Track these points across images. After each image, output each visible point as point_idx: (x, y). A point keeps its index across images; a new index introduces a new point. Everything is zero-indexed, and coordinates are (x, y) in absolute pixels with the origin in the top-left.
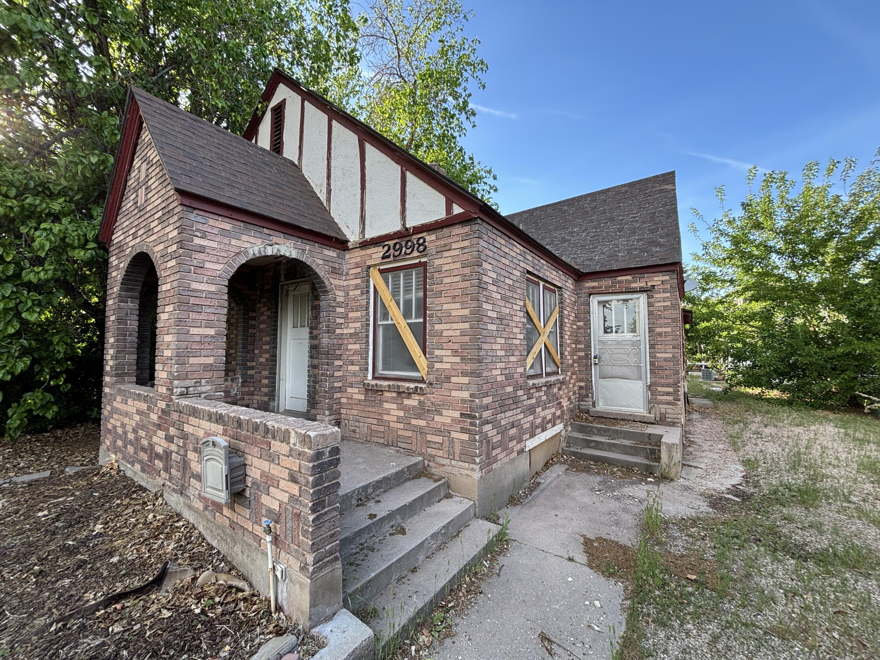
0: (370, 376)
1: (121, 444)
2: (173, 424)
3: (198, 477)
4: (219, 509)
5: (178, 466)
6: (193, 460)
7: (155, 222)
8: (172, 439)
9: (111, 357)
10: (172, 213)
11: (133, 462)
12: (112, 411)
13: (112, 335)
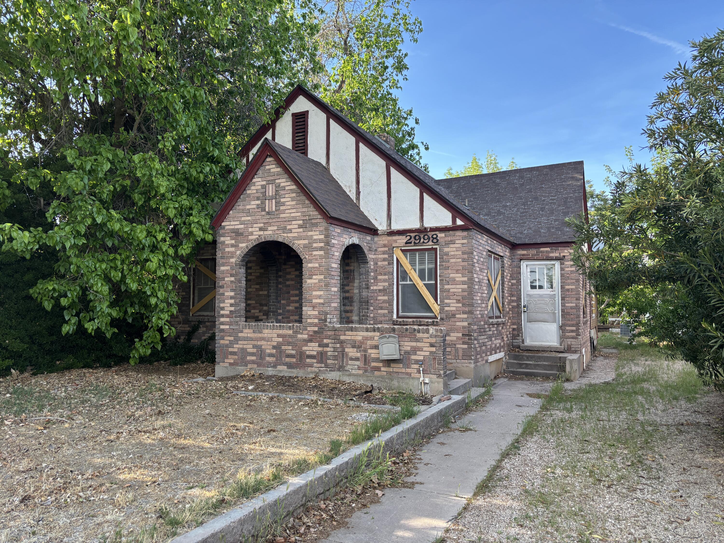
0: (395, 316)
1: (254, 358)
2: (328, 337)
3: (357, 359)
4: (378, 369)
5: (335, 358)
6: (352, 352)
7: (294, 225)
8: (327, 345)
9: (231, 305)
10: (316, 225)
11: (275, 366)
12: (237, 340)
13: (232, 290)
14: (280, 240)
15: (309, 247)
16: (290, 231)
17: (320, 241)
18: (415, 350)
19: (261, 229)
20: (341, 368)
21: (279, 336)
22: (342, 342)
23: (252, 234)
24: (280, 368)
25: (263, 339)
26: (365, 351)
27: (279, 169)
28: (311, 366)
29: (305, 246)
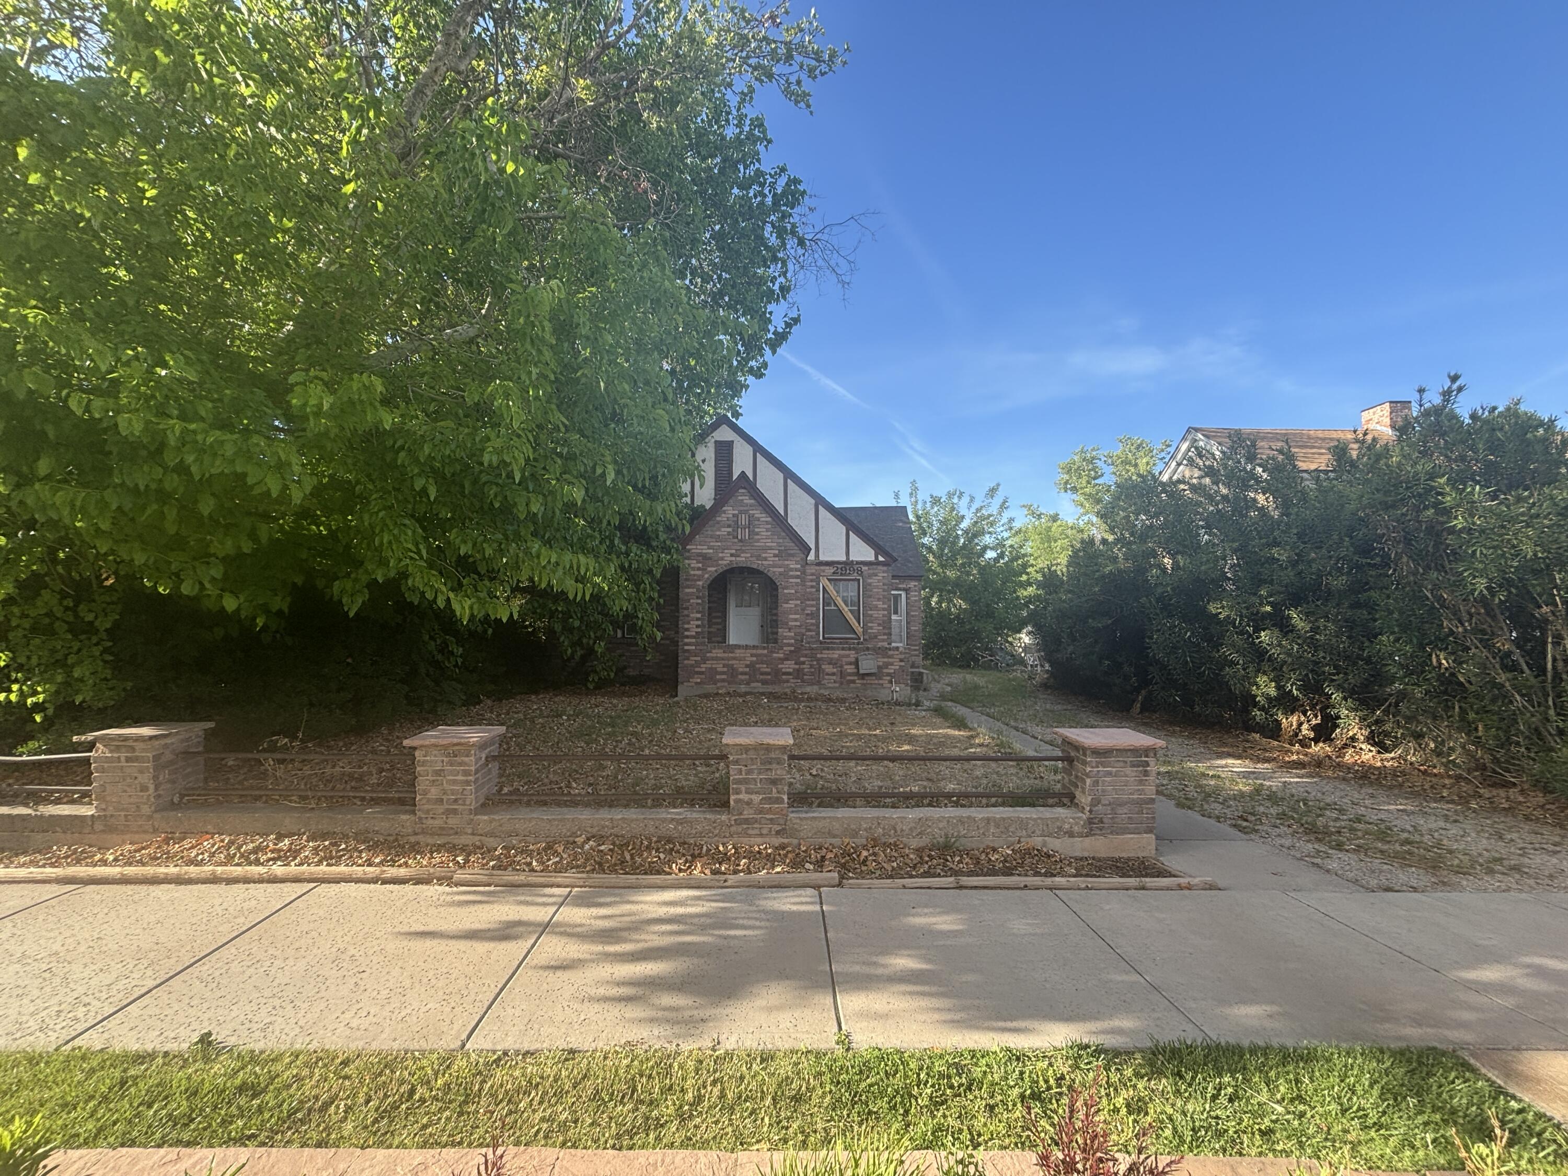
0: (821, 638)
1: (724, 677)
2: (806, 656)
3: (833, 674)
4: (853, 682)
5: (812, 674)
6: (829, 669)
7: (769, 554)
8: (803, 663)
9: (698, 626)
10: (793, 555)
11: (748, 684)
12: (704, 660)
13: (698, 612)
14: (755, 566)
15: (785, 575)
16: (765, 559)
17: (796, 570)
18: (887, 665)
19: (732, 555)
20: (819, 683)
21: (752, 655)
22: (818, 660)
23: (722, 559)
24: (753, 685)
25: (734, 658)
26: (841, 666)
27: (753, 501)
28: (788, 681)
29: (781, 574)
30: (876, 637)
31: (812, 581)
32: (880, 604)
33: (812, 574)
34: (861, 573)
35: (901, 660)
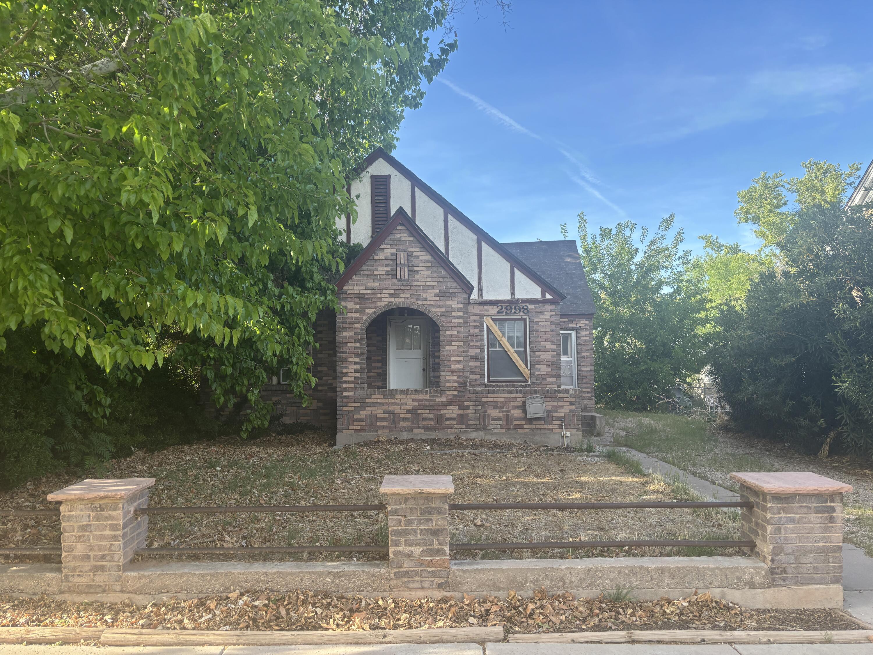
0: (486, 381)
1: (385, 423)
2: (470, 400)
3: (500, 419)
4: (521, 427)
5: (477, 419)
6: (494, 413)
7: (429, 294)
8: (468, 408)
9: (356, 371)
10: (454, 295)
11: (410, 430)
12: (364, 406)
13: (356, 356)
14: (415, 307)
15: (447, 315)
16: (426, 299)
17: (459, 310)
18: (556, 409)
19: (391, 296)
20: (484, 428)
21: (413, 400)
22: (483, 404)
23: (381, 300)
24: (415, 431)
25: (396, 404)
26: (508, 411)
27: (411, 239)
28: (451, 427)
29: (442, 314)
30: (544, 379)
31: (475, 321)
32: (548, 345)
33: (476, 314)
34: (526, 311)
35: (571, 404)
